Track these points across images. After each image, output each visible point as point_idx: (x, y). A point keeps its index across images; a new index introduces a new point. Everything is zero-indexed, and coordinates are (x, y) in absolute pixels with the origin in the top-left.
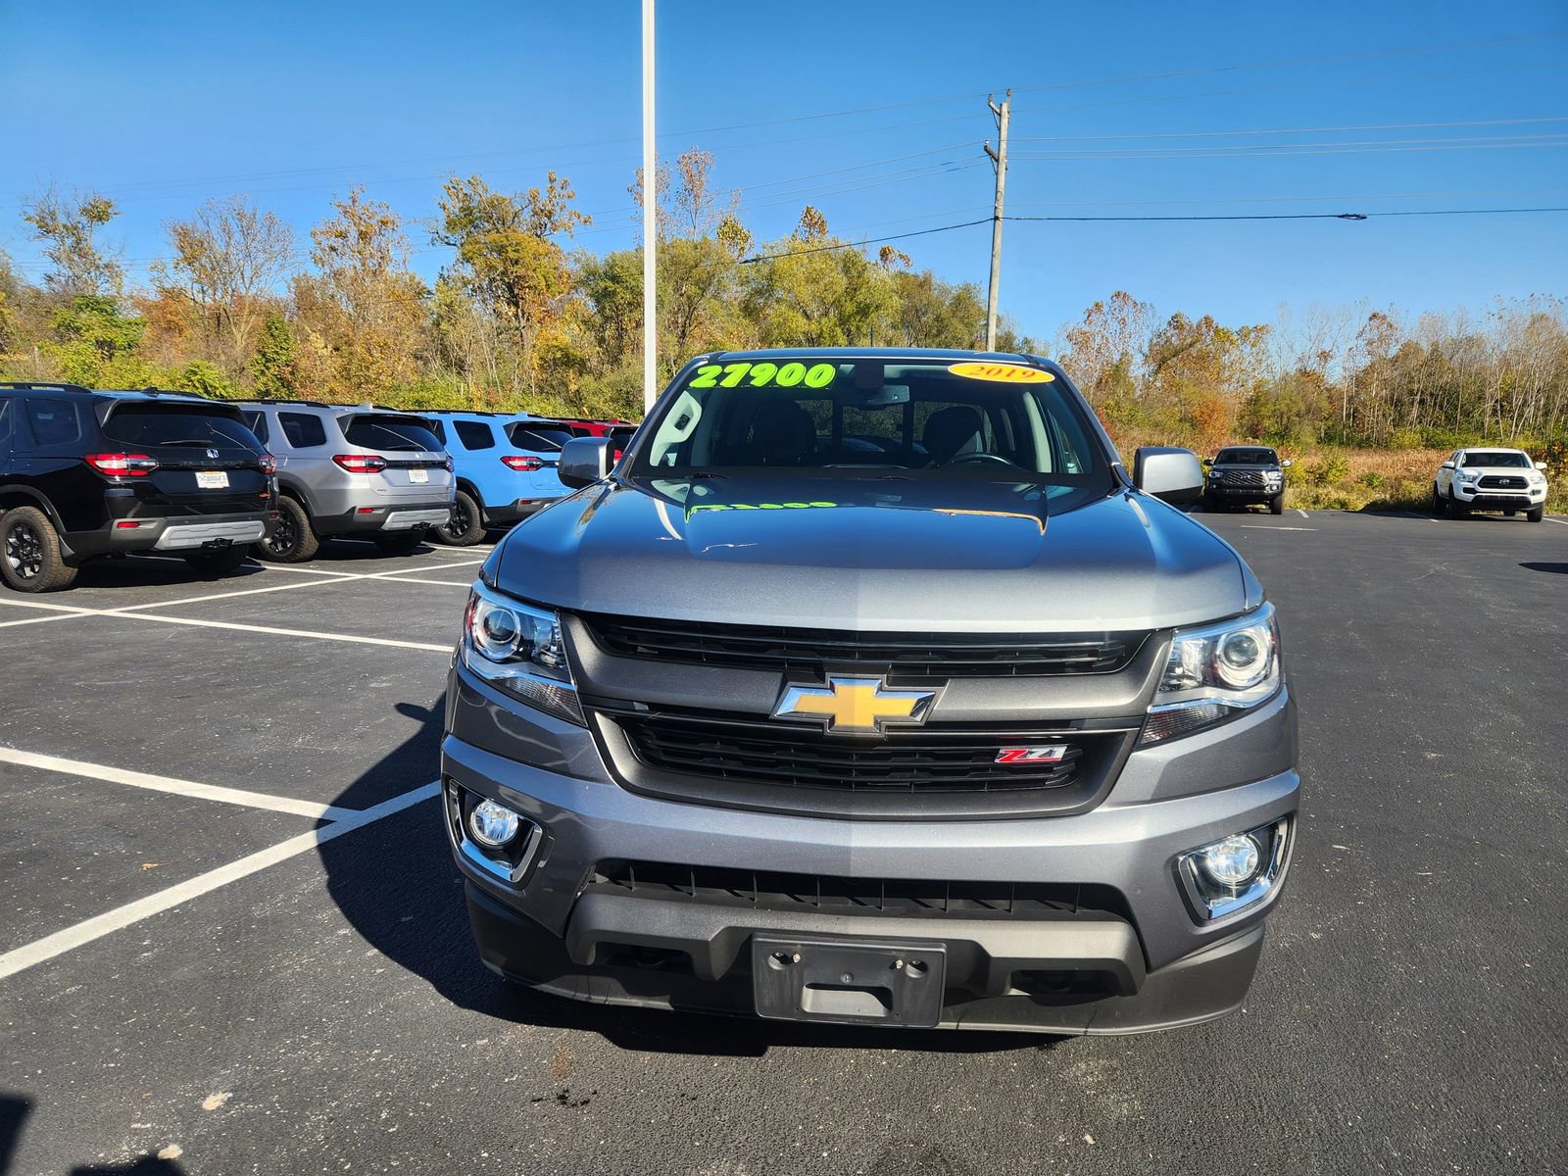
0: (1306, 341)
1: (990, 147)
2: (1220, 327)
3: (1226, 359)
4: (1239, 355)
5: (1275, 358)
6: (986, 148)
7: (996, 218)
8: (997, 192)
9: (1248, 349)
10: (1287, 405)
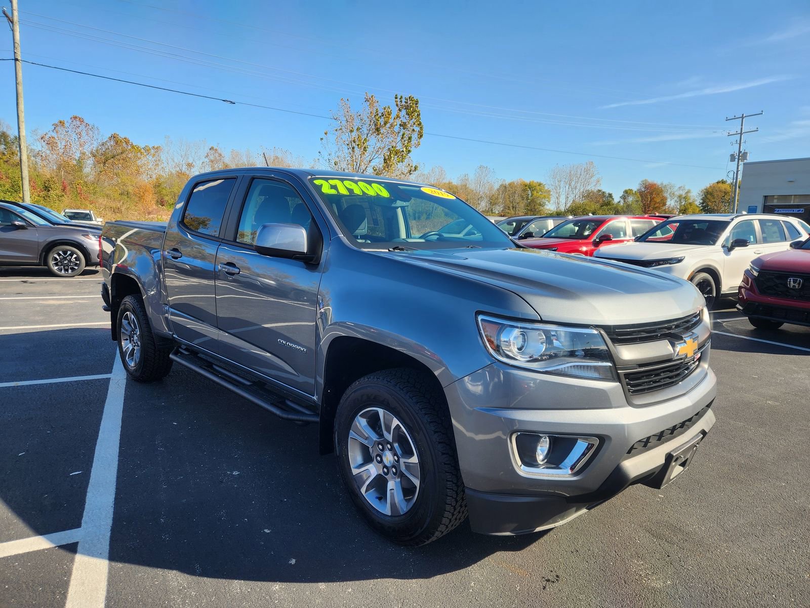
0: (180, 157)
1: (7, 12)
2: (134, 144)
3: (139, 163)
4: (146, 161)
5: (165, 164)
6: (4, 13)
7: (16, 60)
8: (14, 43)
9: (150, 158)
10: (177, 189)
